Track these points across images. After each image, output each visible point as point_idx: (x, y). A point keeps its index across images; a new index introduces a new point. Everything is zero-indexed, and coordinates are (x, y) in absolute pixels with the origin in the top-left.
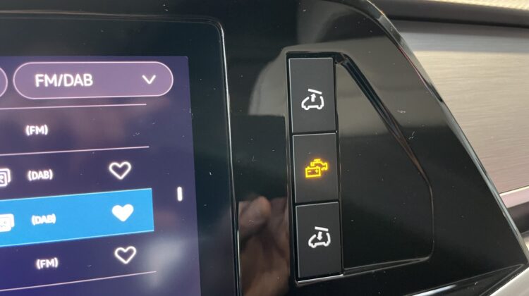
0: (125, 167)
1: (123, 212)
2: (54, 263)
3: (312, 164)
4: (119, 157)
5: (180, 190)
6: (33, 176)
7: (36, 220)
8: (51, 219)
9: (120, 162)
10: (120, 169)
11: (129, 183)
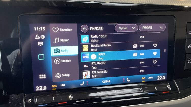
0: (156, 45)
1: (155, 54)
2: (143, 63)
3: (190, 45)
4: (155, 43)
5: (165, 50)
6: (141, 46)
7: (141, 54)
8: (143, 54)
9: (155, 44)
10: (155, 45)
11: (156, 48)
